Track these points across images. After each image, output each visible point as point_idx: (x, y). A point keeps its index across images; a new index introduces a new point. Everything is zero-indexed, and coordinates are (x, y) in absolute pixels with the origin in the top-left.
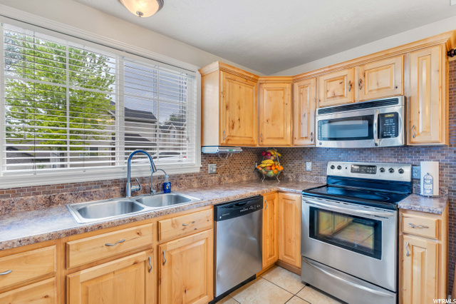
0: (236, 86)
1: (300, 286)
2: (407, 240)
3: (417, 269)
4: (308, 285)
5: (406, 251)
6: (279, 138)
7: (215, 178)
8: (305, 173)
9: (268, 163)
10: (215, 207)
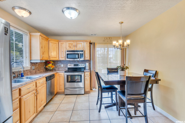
0: (44, 41)
1: (65, 96)
2: (86, 77)
3: (87, 82)
4: (66, 95)
5: (85, 79)
6: (55, 58)
7: (34, 71)
8: (61, 68)
9: (50, 65)
10: (46, 78)
